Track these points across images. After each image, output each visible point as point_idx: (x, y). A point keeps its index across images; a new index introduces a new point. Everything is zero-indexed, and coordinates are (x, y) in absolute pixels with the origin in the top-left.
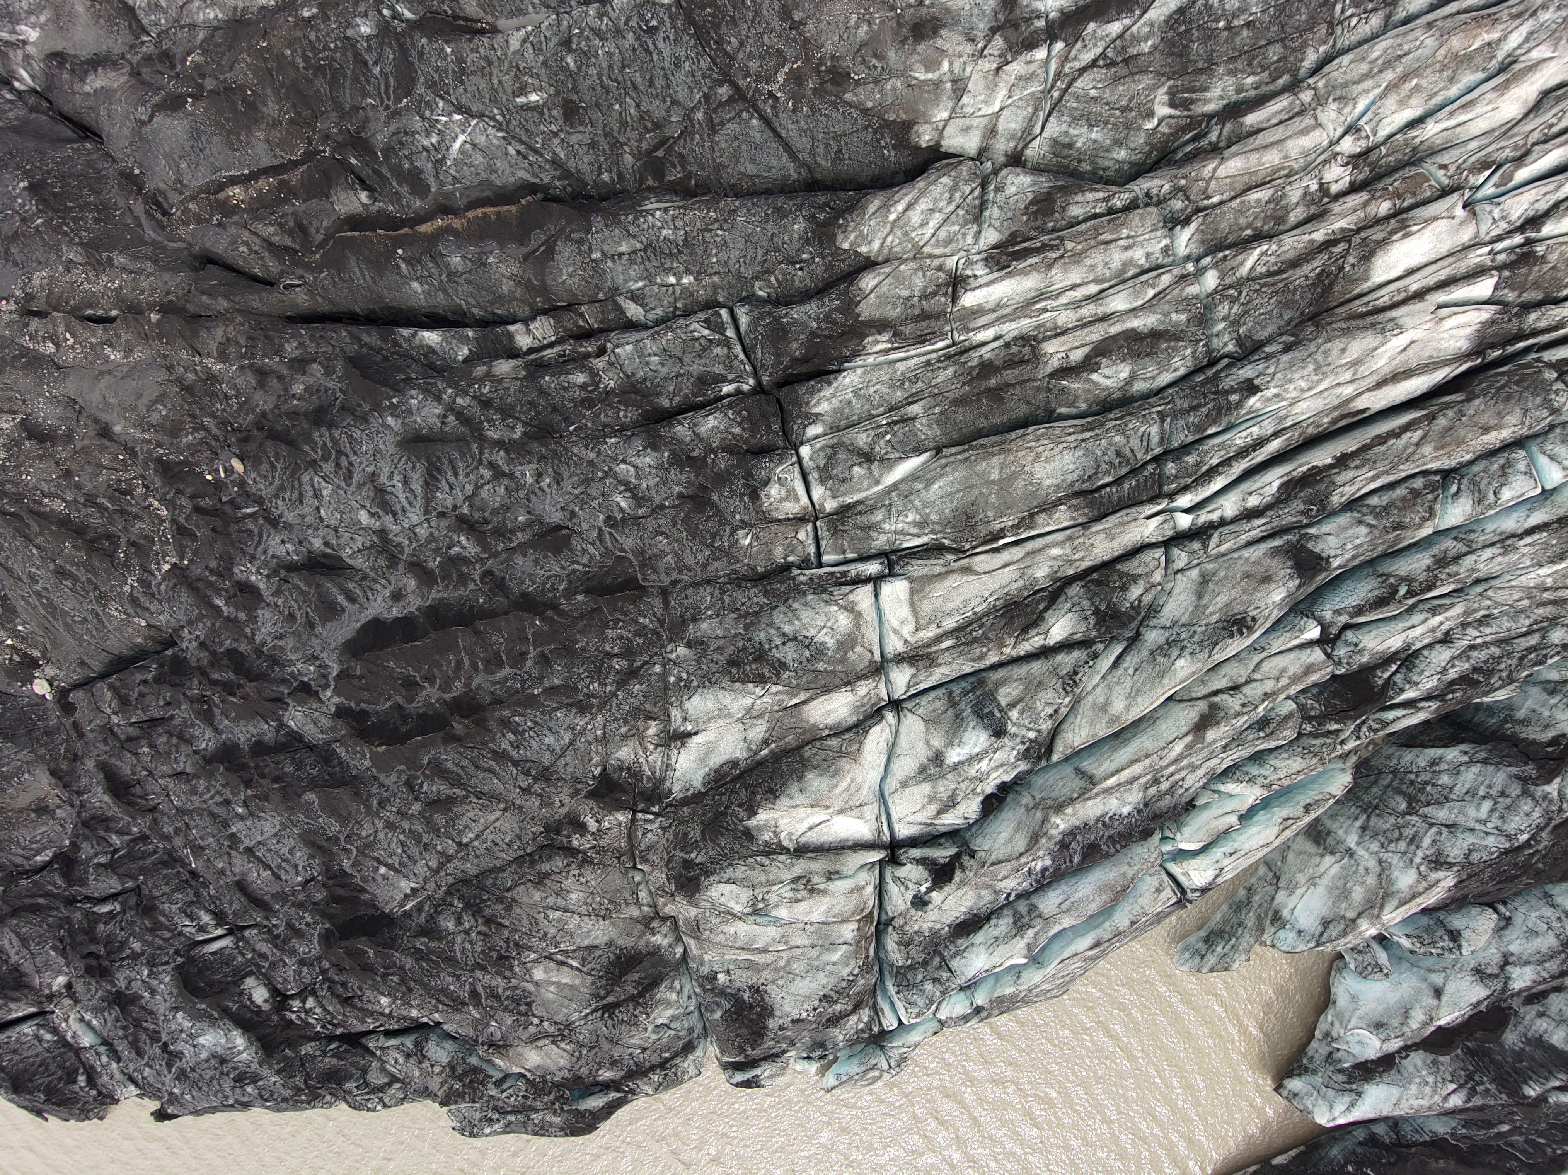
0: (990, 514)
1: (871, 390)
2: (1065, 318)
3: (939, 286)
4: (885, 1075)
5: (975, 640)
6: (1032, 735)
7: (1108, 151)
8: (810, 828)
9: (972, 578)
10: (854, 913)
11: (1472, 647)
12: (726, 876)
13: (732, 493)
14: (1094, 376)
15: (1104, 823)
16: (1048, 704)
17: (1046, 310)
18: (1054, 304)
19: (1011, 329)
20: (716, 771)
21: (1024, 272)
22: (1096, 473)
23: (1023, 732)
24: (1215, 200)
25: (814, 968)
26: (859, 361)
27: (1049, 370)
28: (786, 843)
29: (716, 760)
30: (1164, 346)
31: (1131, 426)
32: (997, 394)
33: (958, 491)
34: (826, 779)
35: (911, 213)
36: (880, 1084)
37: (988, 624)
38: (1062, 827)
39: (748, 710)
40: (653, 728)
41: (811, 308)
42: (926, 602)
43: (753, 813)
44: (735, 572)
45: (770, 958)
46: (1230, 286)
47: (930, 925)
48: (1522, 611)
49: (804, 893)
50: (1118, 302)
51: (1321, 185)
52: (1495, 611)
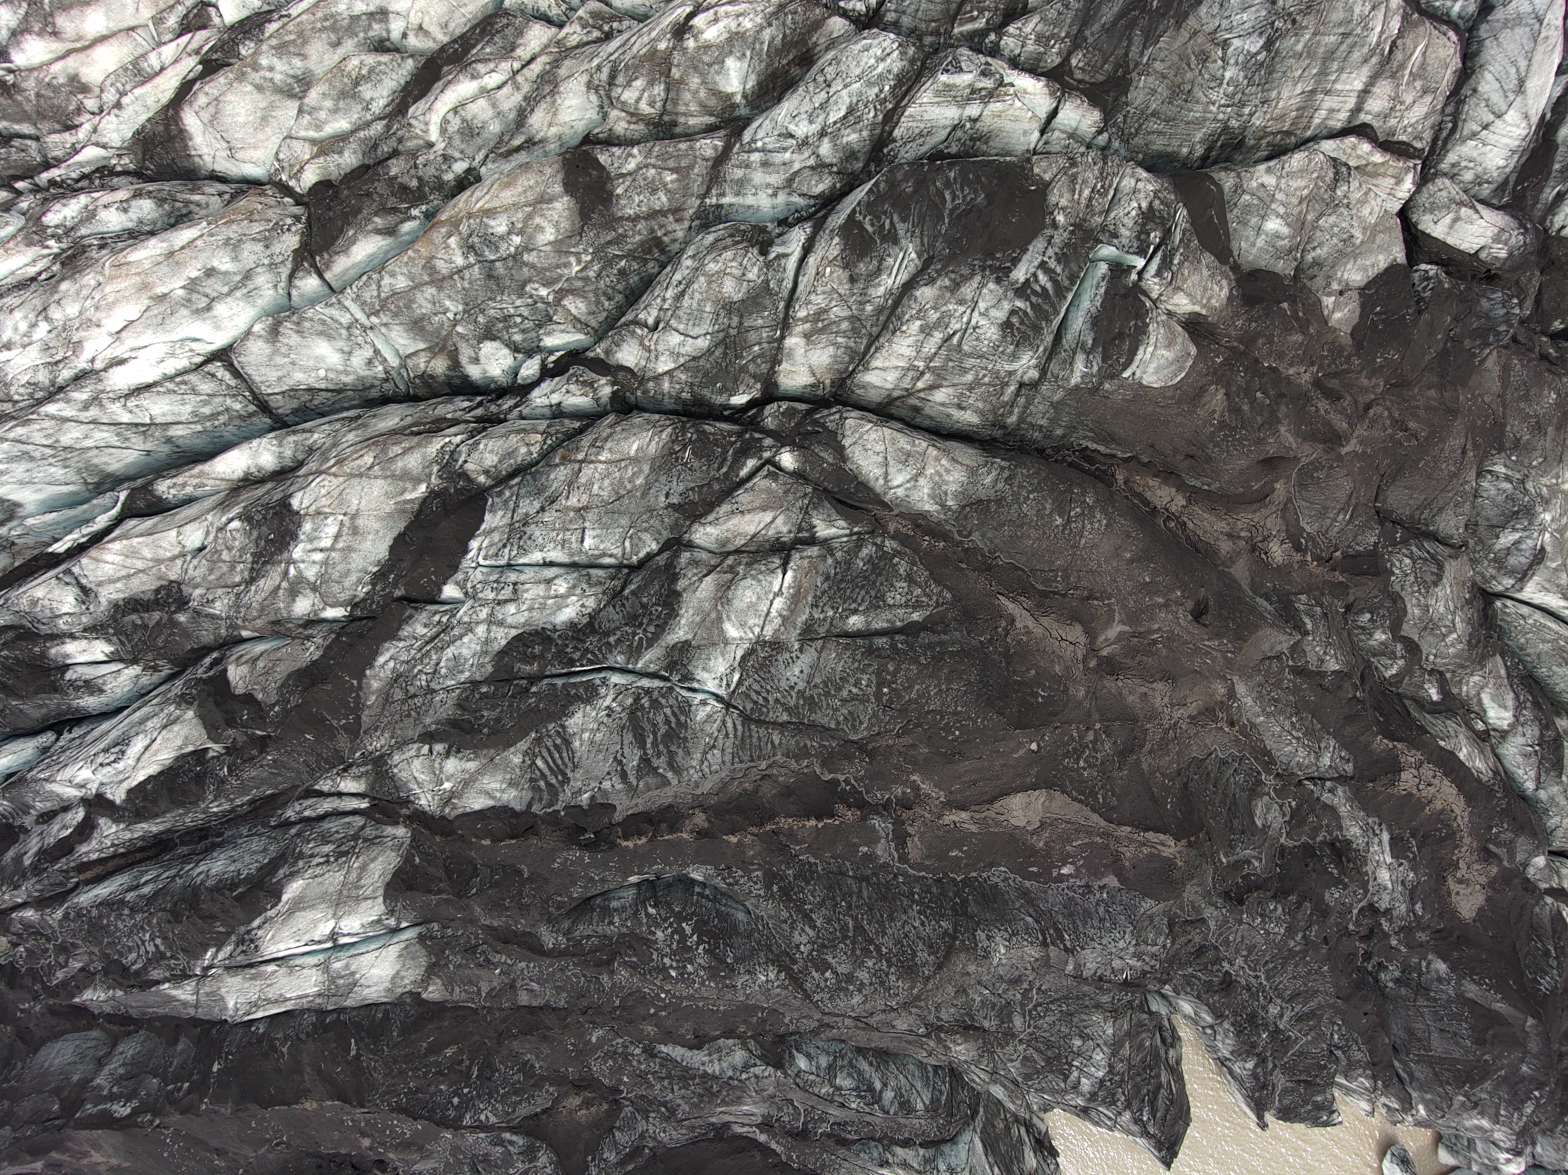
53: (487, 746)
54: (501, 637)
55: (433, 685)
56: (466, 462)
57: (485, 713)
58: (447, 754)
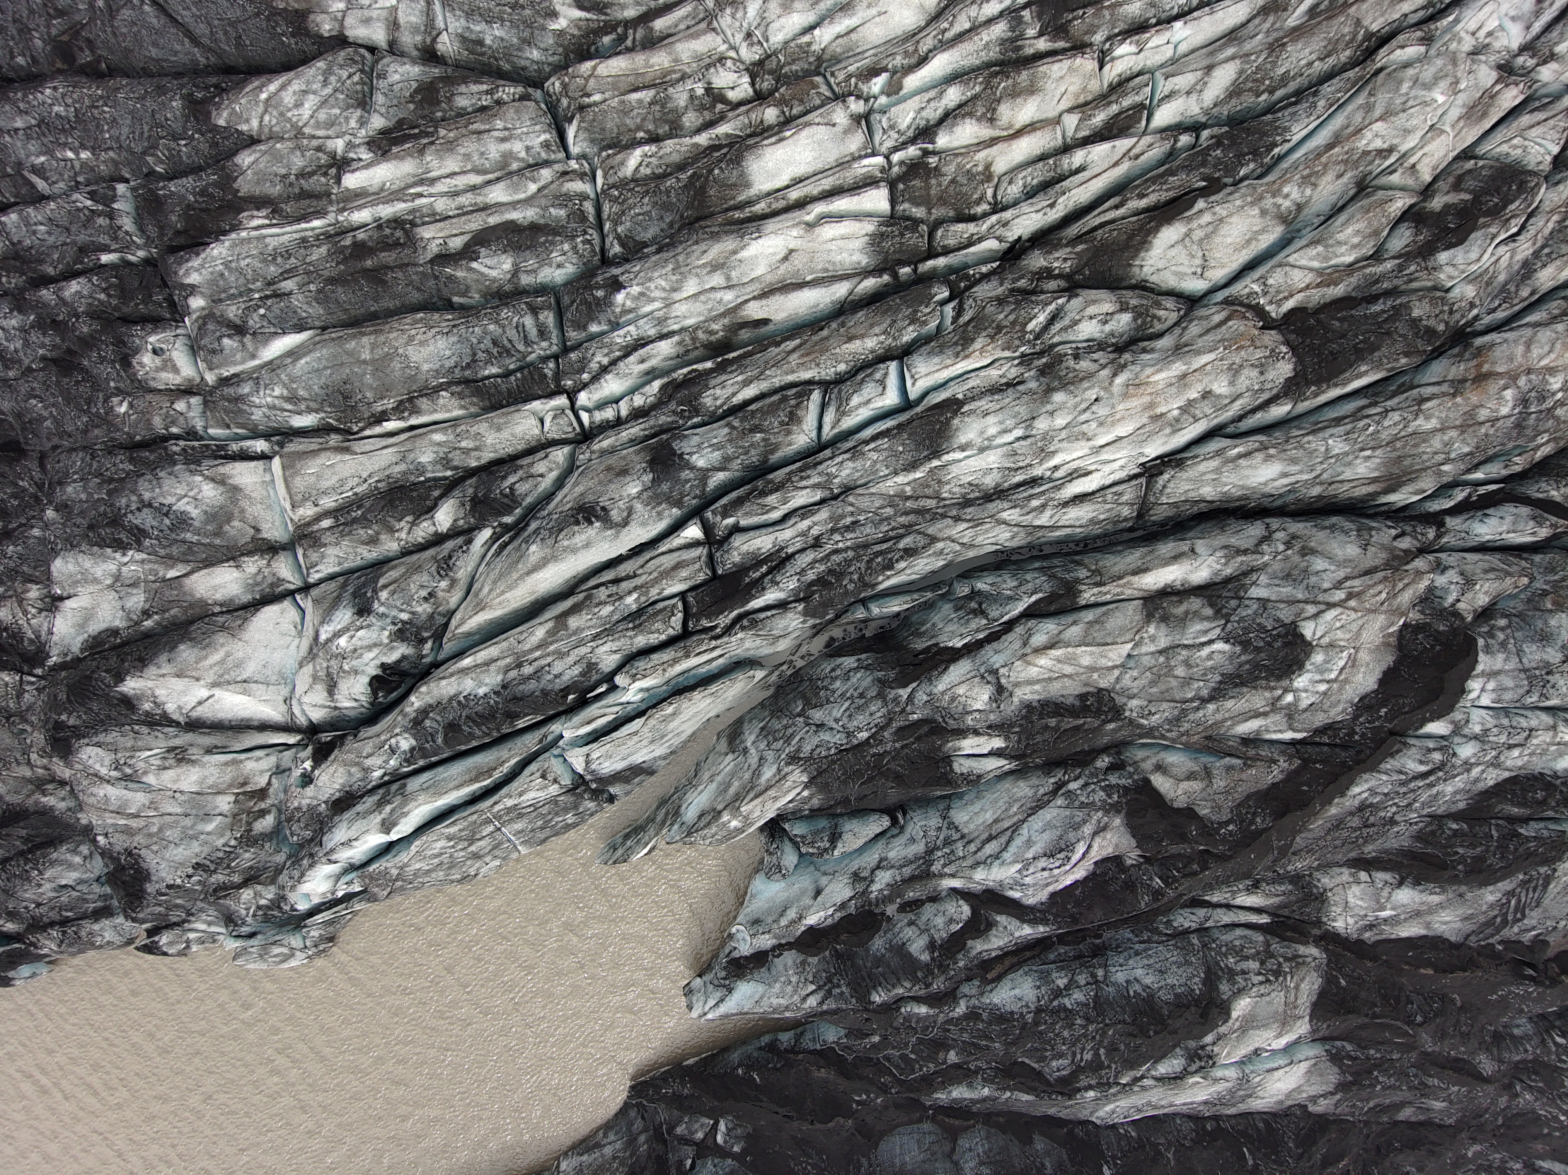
0: (368, 394)
1: (243, 263)
2: (441, 205)
3: (320, 167)
4: (298, 953)
5: (355, 521)
6: (405, 616)
7: (519, 50)
8: (200, 703)
9: (347, 457)
10: (230, 786)
11: (836, 552)
12: (95, 740)
13: (102, 360)
14: (474, 265)
15: (459, 702)
16: (422, 586)
17: (420, 195)
18: (433, 190)
19: (386, 211)
20: (94, 638)
21: (399, 158)
22: (474, 361)
23: (394, 613)
24: (597, 97)
25: (189, 837)
26: (233, 235)
27: (429, 256)
28: (175, 717)
29: (95, 628)
30: (542, 239)
31: (503, 315)
32: (376, 276)
33: (325, 368)
34: (196, 650)
35: (283, 93)
36: (293, 963)
37: (367, 505)
38: (417, 705)
39: (117, 577)
40: (34, 592)
41: (188, 182)
42: (298, 478)
43: (120, 678)
44: (113, 439)
45: (141, 823)
46: (613, 186)
47: (308, 801)
48: (887, 519)
49: (172, 762)
50: (498, 194)
51: (709, 90)
52: (861, 518)
53: (1460, 883)
54: (1492, 777)
55: (1398, 818)
56: (1458, 601)
57: (1461, 851)
58: (1400, 884)
